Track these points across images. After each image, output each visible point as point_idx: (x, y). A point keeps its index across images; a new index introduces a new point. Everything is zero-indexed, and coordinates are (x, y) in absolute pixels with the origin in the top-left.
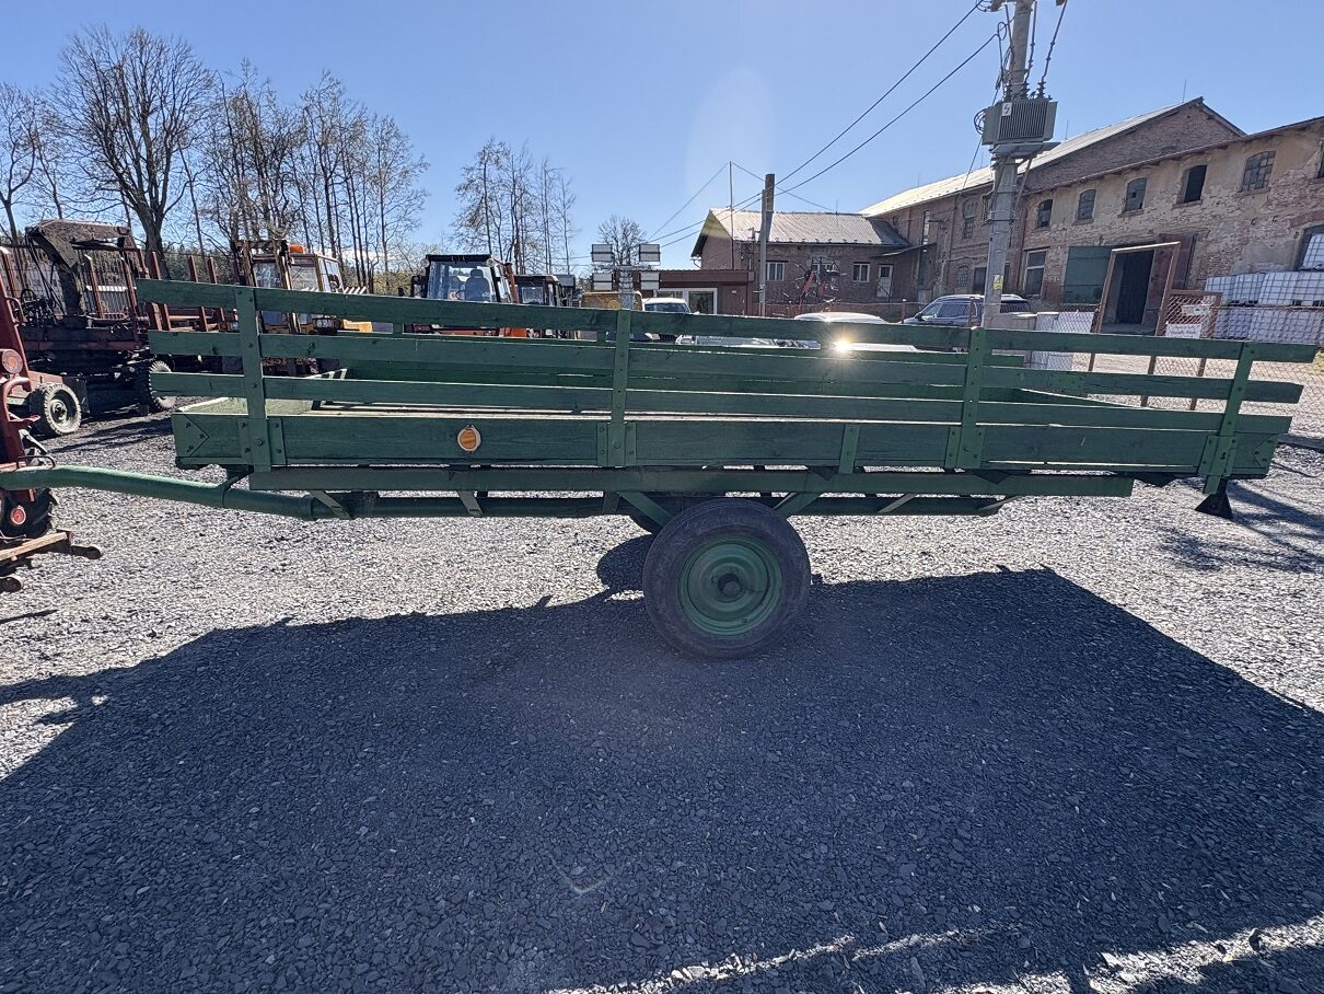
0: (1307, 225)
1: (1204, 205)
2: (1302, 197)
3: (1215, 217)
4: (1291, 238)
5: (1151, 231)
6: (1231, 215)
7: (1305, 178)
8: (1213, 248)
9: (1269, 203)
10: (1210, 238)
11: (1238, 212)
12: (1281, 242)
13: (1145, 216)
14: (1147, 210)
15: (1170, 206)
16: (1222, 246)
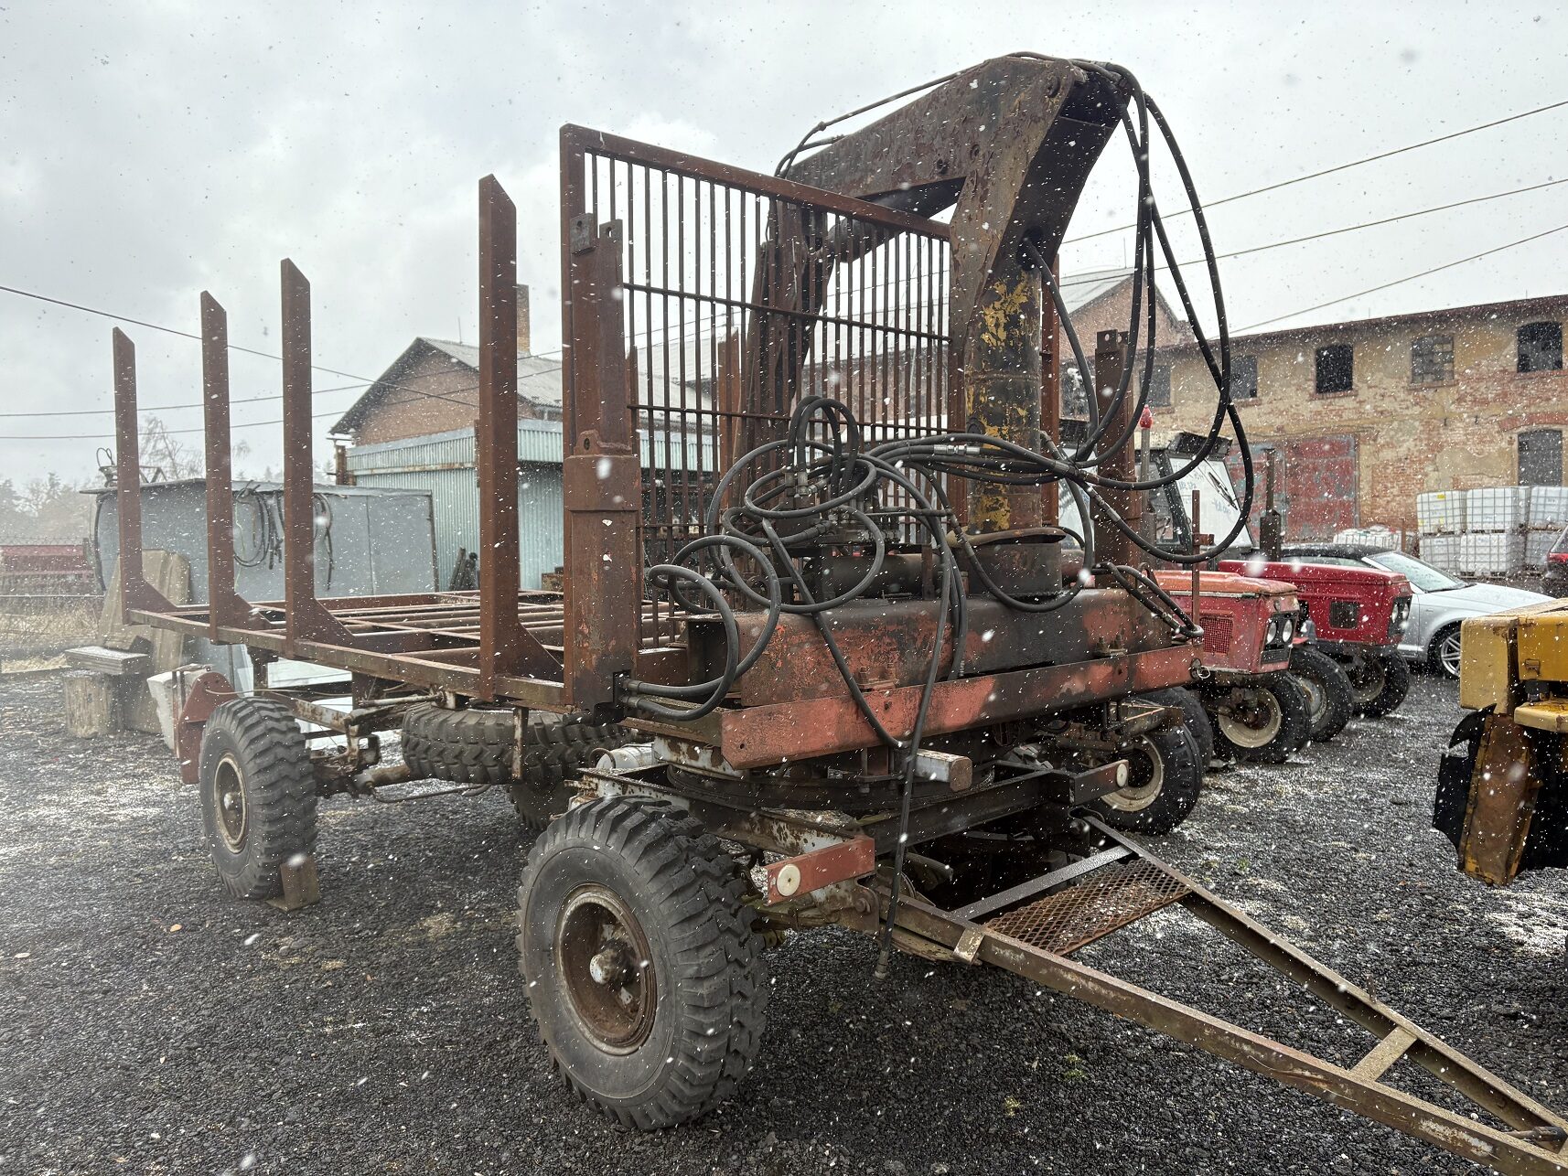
0: (1523, 429)
1: (1361, 398)
2: (1505, 395)
3: (1382, 413)
4: (1504, 444)
5: (1280, 429)
6: (1409, 412)
7: (1504, 371)
8: (1388, 455)
9: (1460, 400)
10: (1381, 441)
11: (1417, 410)
12: (1493, 449)
13: (1265, 408)
14: (1265, 400)
15: (1307, 397)
16: (1402, 451)
